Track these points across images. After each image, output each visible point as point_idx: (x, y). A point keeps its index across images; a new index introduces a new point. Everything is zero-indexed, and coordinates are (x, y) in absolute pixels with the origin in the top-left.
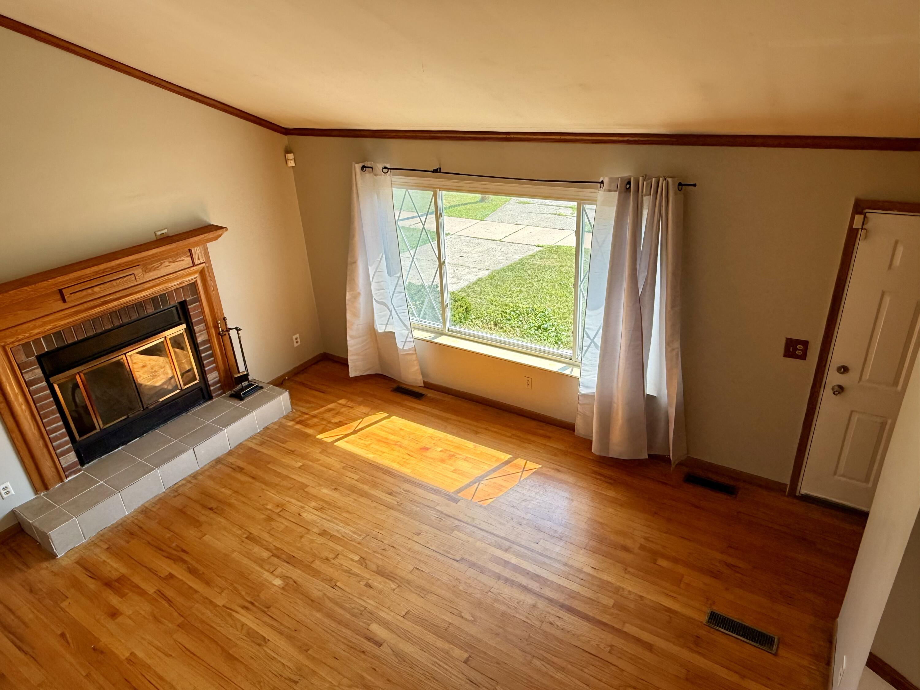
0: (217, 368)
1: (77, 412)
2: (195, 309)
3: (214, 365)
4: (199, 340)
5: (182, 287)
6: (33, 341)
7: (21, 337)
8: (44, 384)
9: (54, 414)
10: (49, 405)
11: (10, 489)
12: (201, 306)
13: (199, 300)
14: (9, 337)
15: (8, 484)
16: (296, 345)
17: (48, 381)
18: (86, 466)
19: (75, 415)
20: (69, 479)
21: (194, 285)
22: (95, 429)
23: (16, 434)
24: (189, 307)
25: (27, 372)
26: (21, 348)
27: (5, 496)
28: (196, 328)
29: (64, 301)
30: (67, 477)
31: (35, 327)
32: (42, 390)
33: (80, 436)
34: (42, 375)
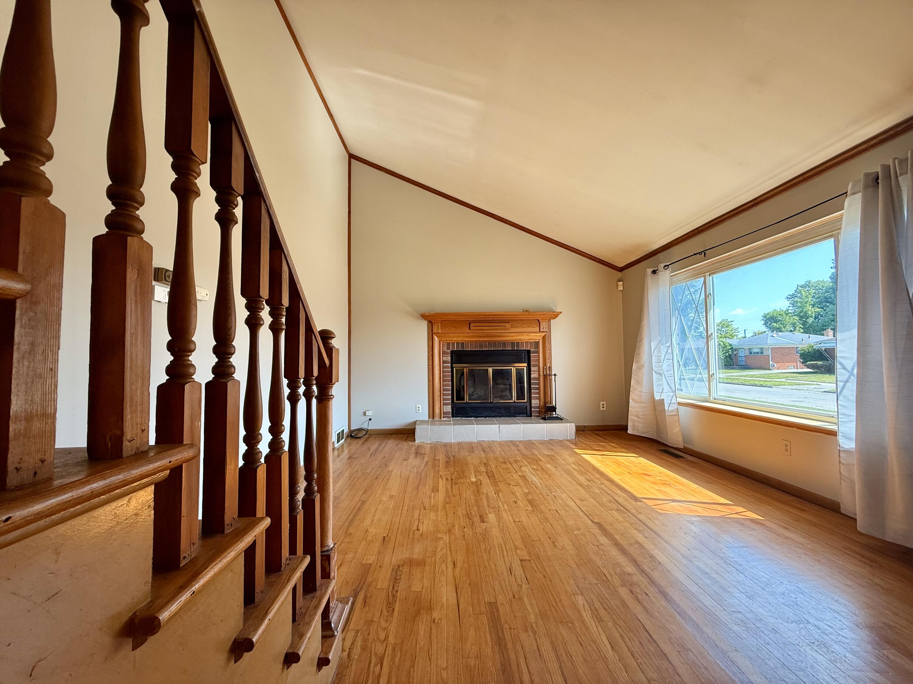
0: (539, 398)
1: (459, 387)
2: (534, 357)
3: (538, 395)
4: (532, 376)
5: (530, 342)
6: (452, 343)
7: (448, 339)
8: (450, 365)
9: (449, 382)
10: (448, 376)
11: (420, 409)
12: (539, 356)
13: (538, 352)
14: (443, 337)
15: (420, 406)
16: (601, 409)
17: (452, 365)
18: (454, 418)
19: (458, 388)
20: (444, 419)
21: (537, 344)
22: (464, 400)
23: (431, 383)
24: (531, 354)
25: (445, 356)
26: (446, 344)
27: (417, 411)
28: (532, 368)
29: (470, 329)
30: (443, 418)
31: (454, 337)
32: (448, 367)
33: (456, 400)
34: (450, 360)
